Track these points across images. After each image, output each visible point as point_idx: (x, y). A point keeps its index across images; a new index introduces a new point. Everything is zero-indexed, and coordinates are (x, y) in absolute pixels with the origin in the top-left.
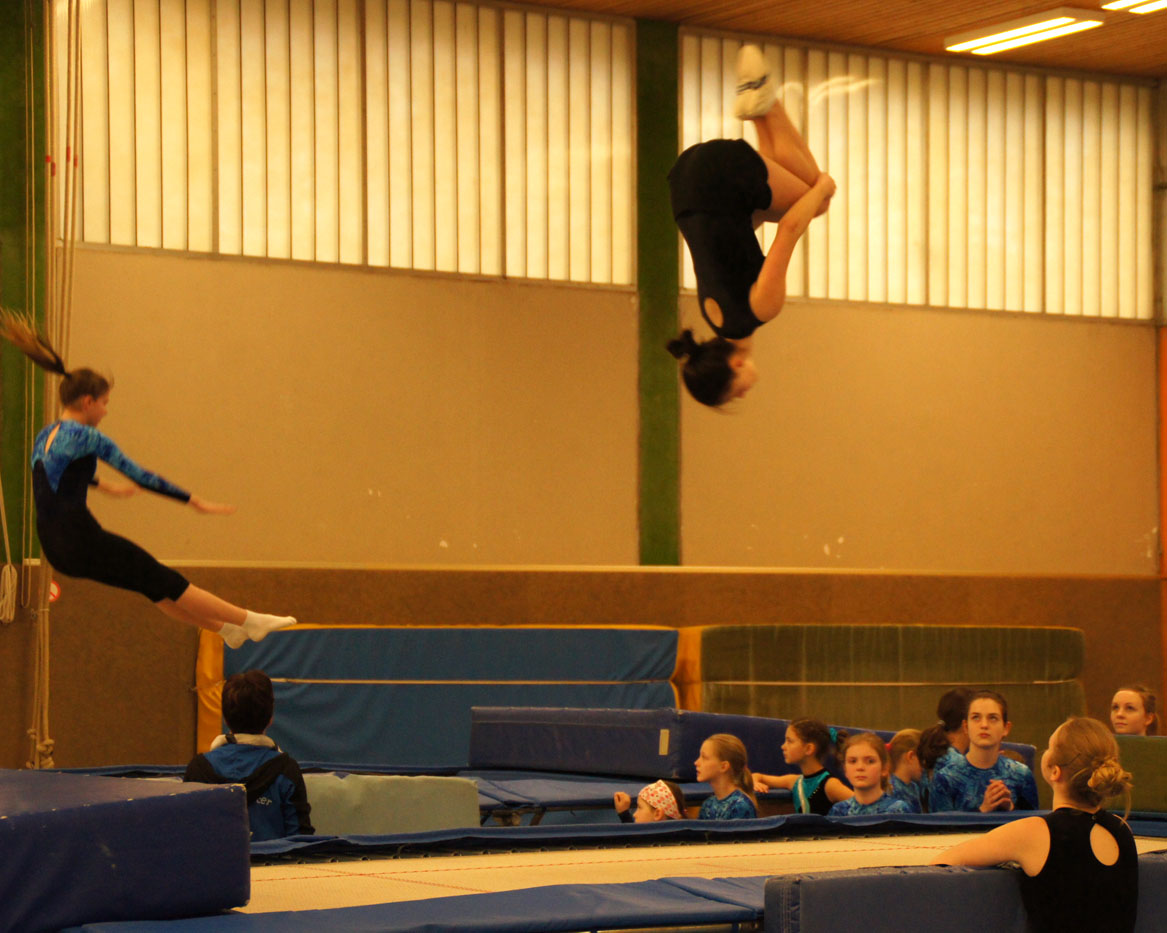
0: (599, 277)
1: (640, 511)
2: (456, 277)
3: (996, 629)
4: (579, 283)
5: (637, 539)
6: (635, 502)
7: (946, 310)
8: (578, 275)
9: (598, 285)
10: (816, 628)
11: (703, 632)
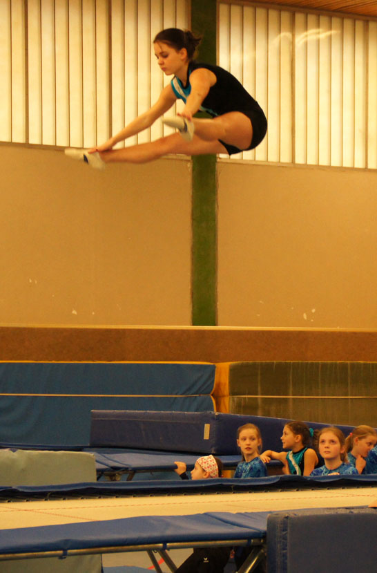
5: (191, 309)
10: (298, 363)
11: (230, 366)
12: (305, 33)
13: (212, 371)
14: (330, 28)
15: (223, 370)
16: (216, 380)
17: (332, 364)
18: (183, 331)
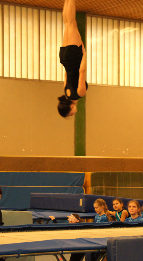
1: (75, 142)
2: (27, 80)
5: (74, 149)
6: (74, 139)
8: (59, 79)
10: (121, 172)
11: (91, 174)
12: (124, 29)
13: (83, 176)
14: (135, 27)
16: (85, 180)
17: (135, 173)
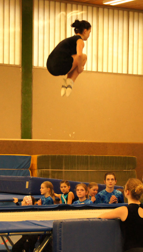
0: (12, 63)
1: (21, 125)
3: (114, 156)
4: (6, 64)
5: (21, 132)
6: (20, 122)
7: (102, 73)
8: (6, 62)
9: (11, 65)
10: (67, 156)
11: (38, 157)
12: (71, 12)
13: (30, 159)
14: (82, 10)
15: (35, 158)
16: (31, 162)
17: (81, 156)
18: (17, 141)
